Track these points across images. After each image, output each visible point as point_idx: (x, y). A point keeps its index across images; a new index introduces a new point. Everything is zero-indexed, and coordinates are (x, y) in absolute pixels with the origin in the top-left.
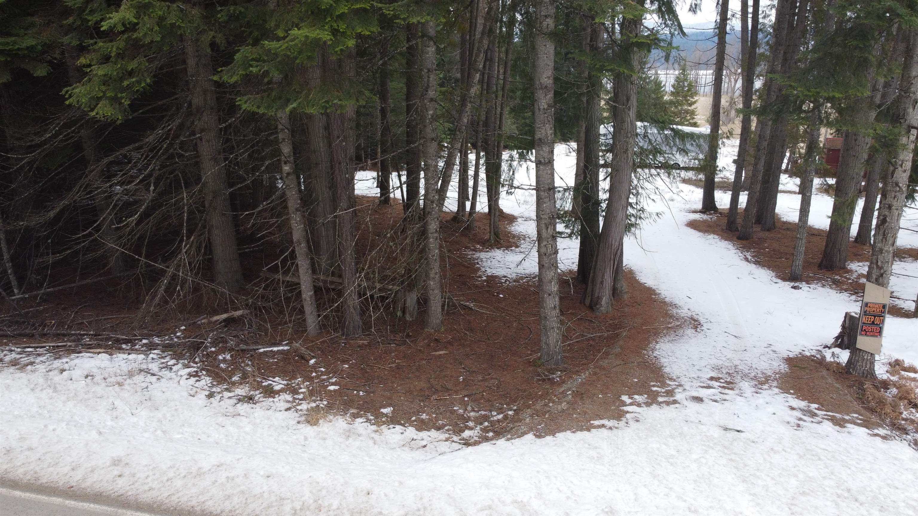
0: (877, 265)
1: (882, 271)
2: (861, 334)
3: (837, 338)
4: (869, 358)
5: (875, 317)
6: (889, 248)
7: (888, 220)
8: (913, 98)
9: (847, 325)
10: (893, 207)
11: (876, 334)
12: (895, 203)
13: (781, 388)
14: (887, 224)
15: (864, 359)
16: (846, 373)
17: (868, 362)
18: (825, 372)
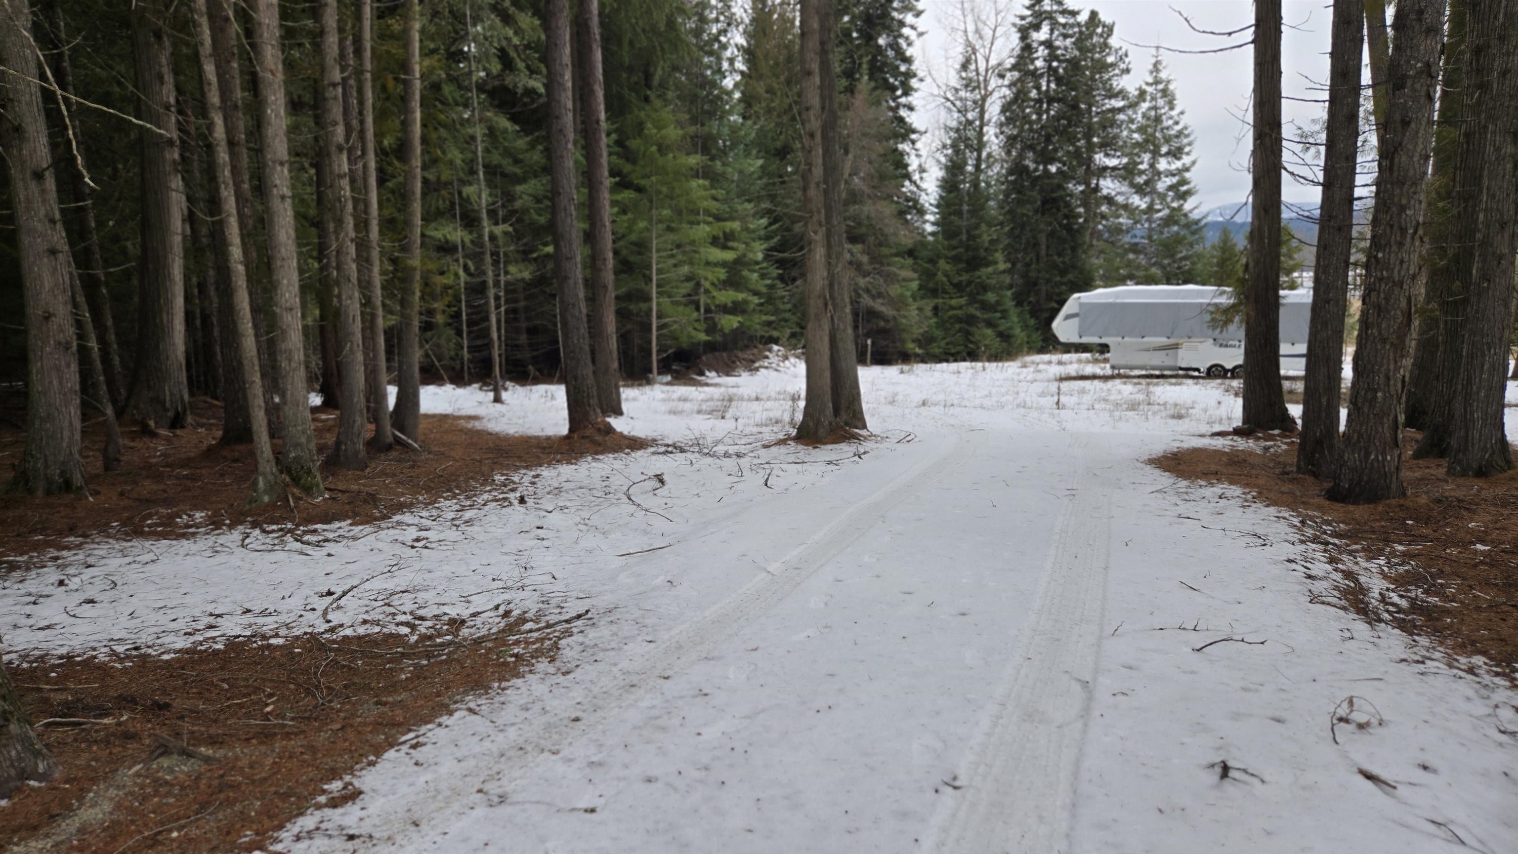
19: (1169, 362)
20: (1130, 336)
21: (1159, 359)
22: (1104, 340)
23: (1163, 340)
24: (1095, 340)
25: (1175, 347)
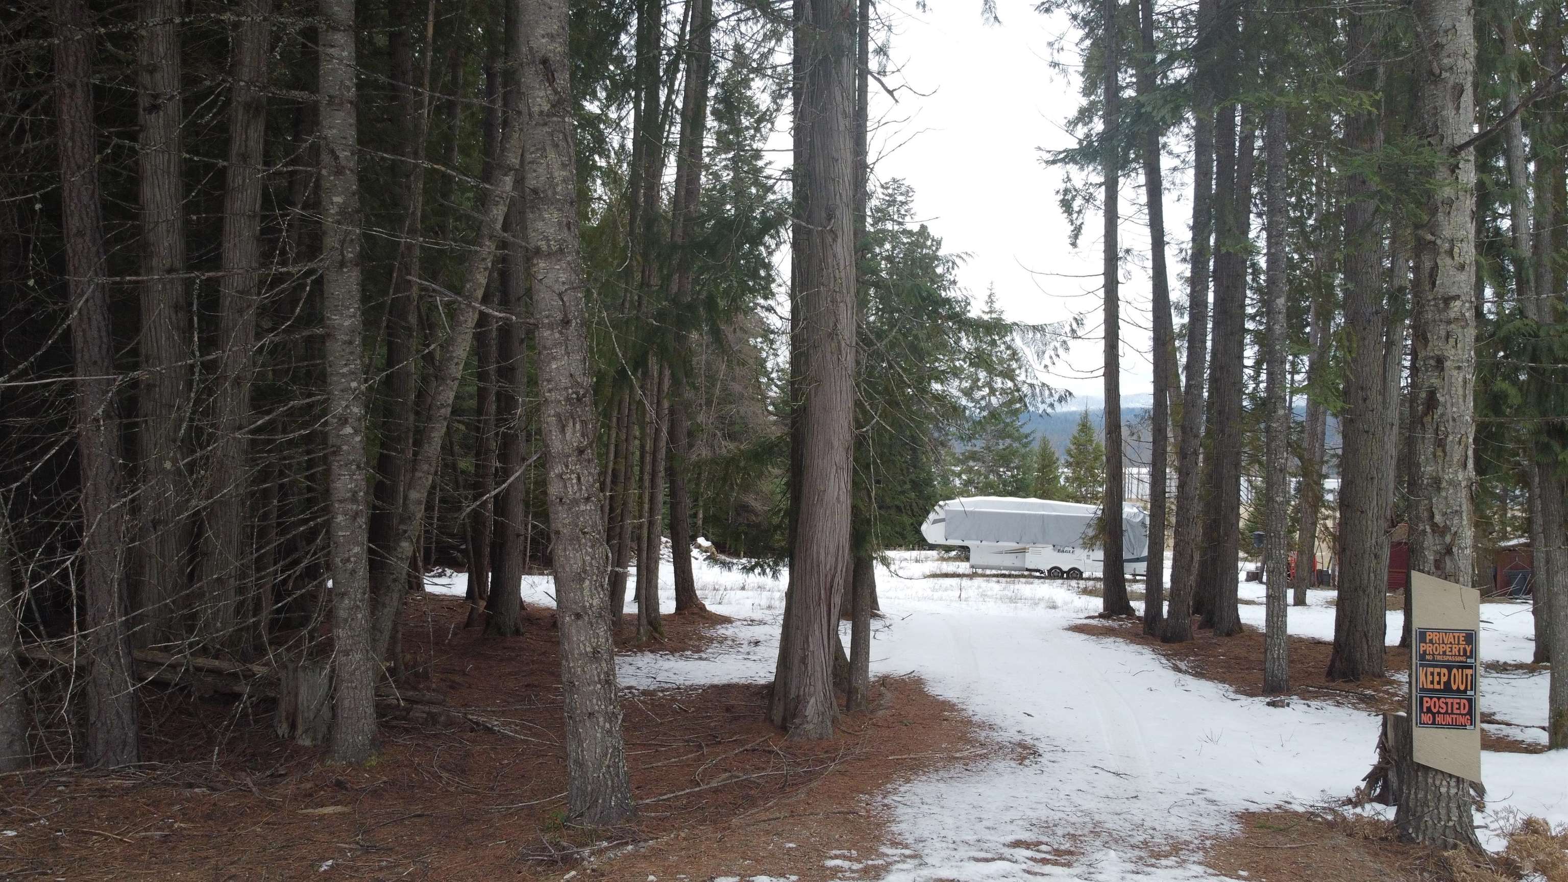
0: (1434, 526)
1: (1448, 539)
2: (1422, 724)
3: (1372, 778)
4: (1453, 791)
5: (1450, 669)
6: (1456, 472)
7: (1441, 399)
8: (1451, 83)
9: (1391, 742)
10: (1448, 364)
11: (1462, 720)
12: (1450, 353)
13: (1209, 865)
14: (1440, 410)
15: (1439, 796)
16: (1400, 838)
17: (1453, 805)
18: (1341, 840)
19: (1018, 564)
20: (986, 540)
21: (1010, 561)
22: (965, 543)
23: (1013, 545)
24: (959, 543)
25: (1023, 551)
